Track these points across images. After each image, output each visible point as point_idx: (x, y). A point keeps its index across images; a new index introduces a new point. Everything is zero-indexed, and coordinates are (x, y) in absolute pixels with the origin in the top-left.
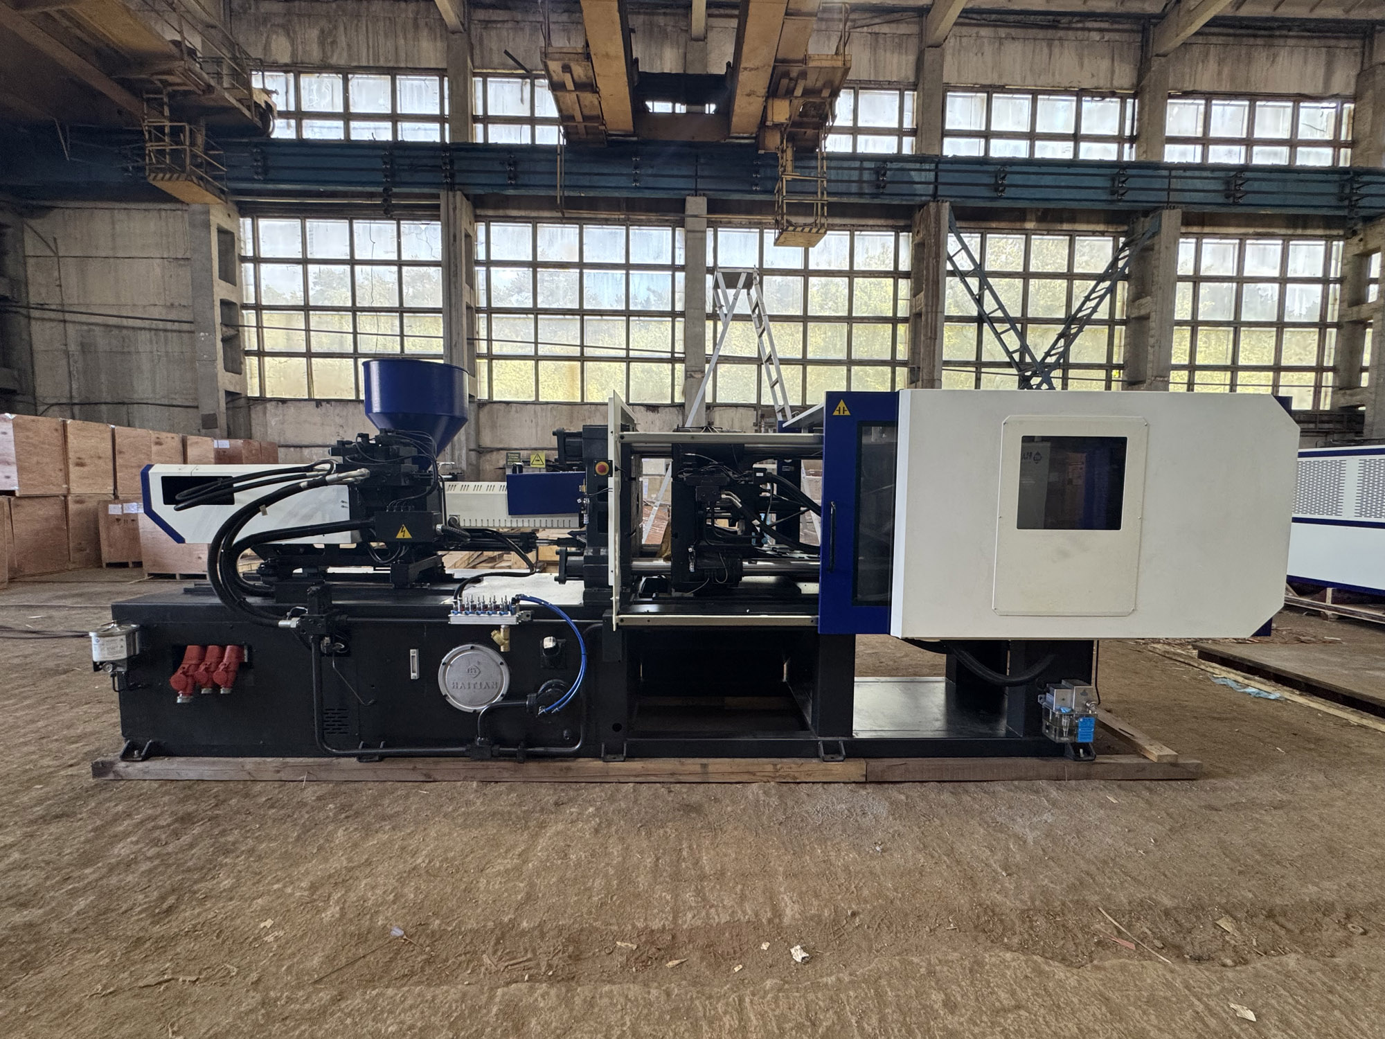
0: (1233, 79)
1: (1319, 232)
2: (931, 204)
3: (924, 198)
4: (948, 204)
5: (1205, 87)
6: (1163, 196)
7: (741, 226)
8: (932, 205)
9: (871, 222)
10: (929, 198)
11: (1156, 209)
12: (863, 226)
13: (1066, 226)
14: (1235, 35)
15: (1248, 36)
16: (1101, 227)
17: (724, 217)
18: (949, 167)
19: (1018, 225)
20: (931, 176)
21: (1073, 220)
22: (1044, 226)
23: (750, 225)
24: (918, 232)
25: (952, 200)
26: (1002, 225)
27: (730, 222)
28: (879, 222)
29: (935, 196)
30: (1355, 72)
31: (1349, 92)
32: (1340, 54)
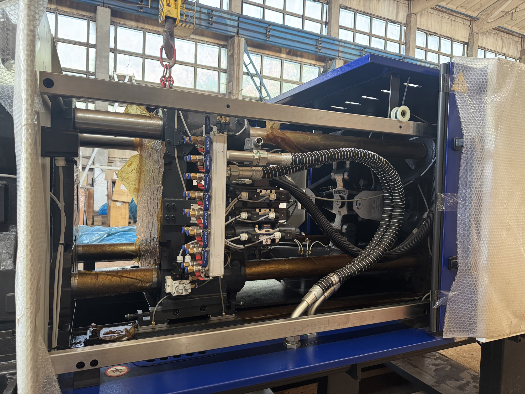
0: (364, 6)
2: (235, 37)
3: (232, 34)
4: (244, 39)
5: (354, 7)
6: (336, 53)
7: (132, 28)
8: (236, 39)
9: (206, 39)
10: (234, 34)
11: (333, 58)
12: (202, 41)
13: (299, 59)
16: (313, 62)
18: (244, 20)
19: (278, 54)
20: (236, 24)
21: (302, 56)
22: (289, 57)
24: (230, 50)
25: (246, 37)
26: (271, 53)
28: (211, 40)
29: (238, 33)
30: (406, 14)
31: (404, 22)
32: (401, 5)
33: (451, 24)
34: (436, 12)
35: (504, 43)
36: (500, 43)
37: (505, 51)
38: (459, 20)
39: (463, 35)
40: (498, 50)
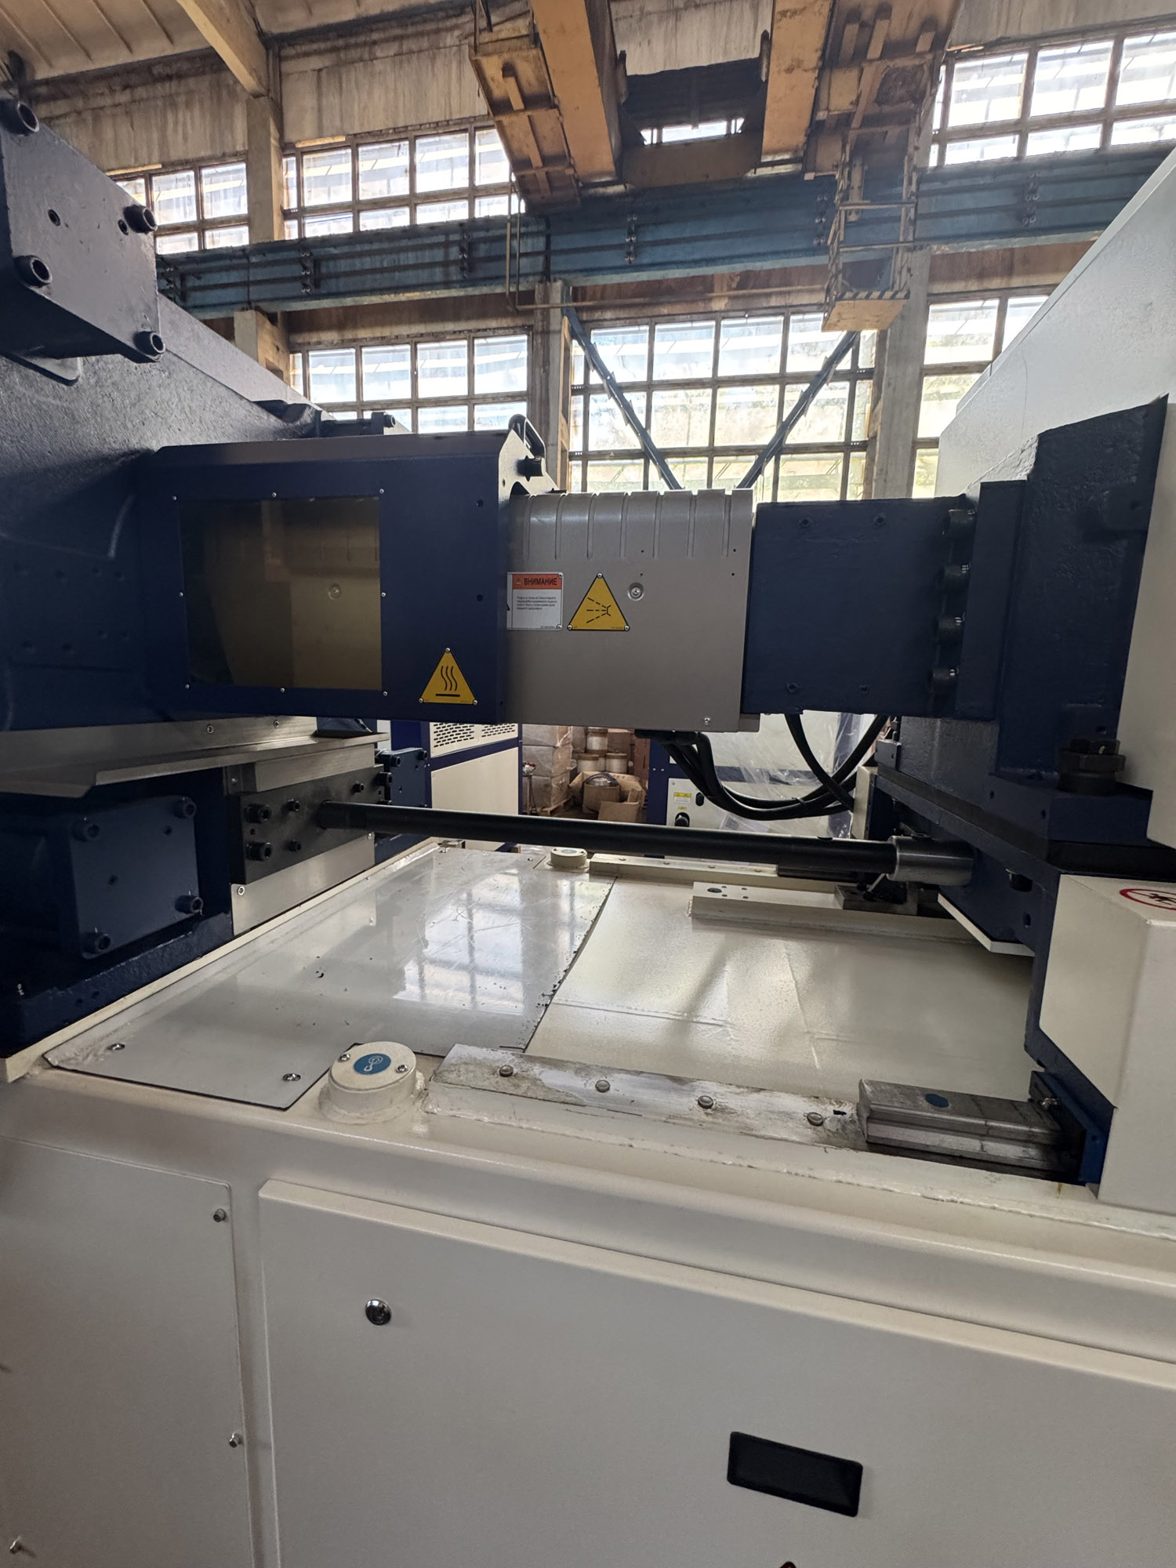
5: (1026, 30)
7: (333, 346)
9: (493, 324)
17: (314, 337)
19: (701, 307)
23: (343, 344)
25: (566, 277)
26: (677, 309)
27: (319, 343)
28: (504, 322)
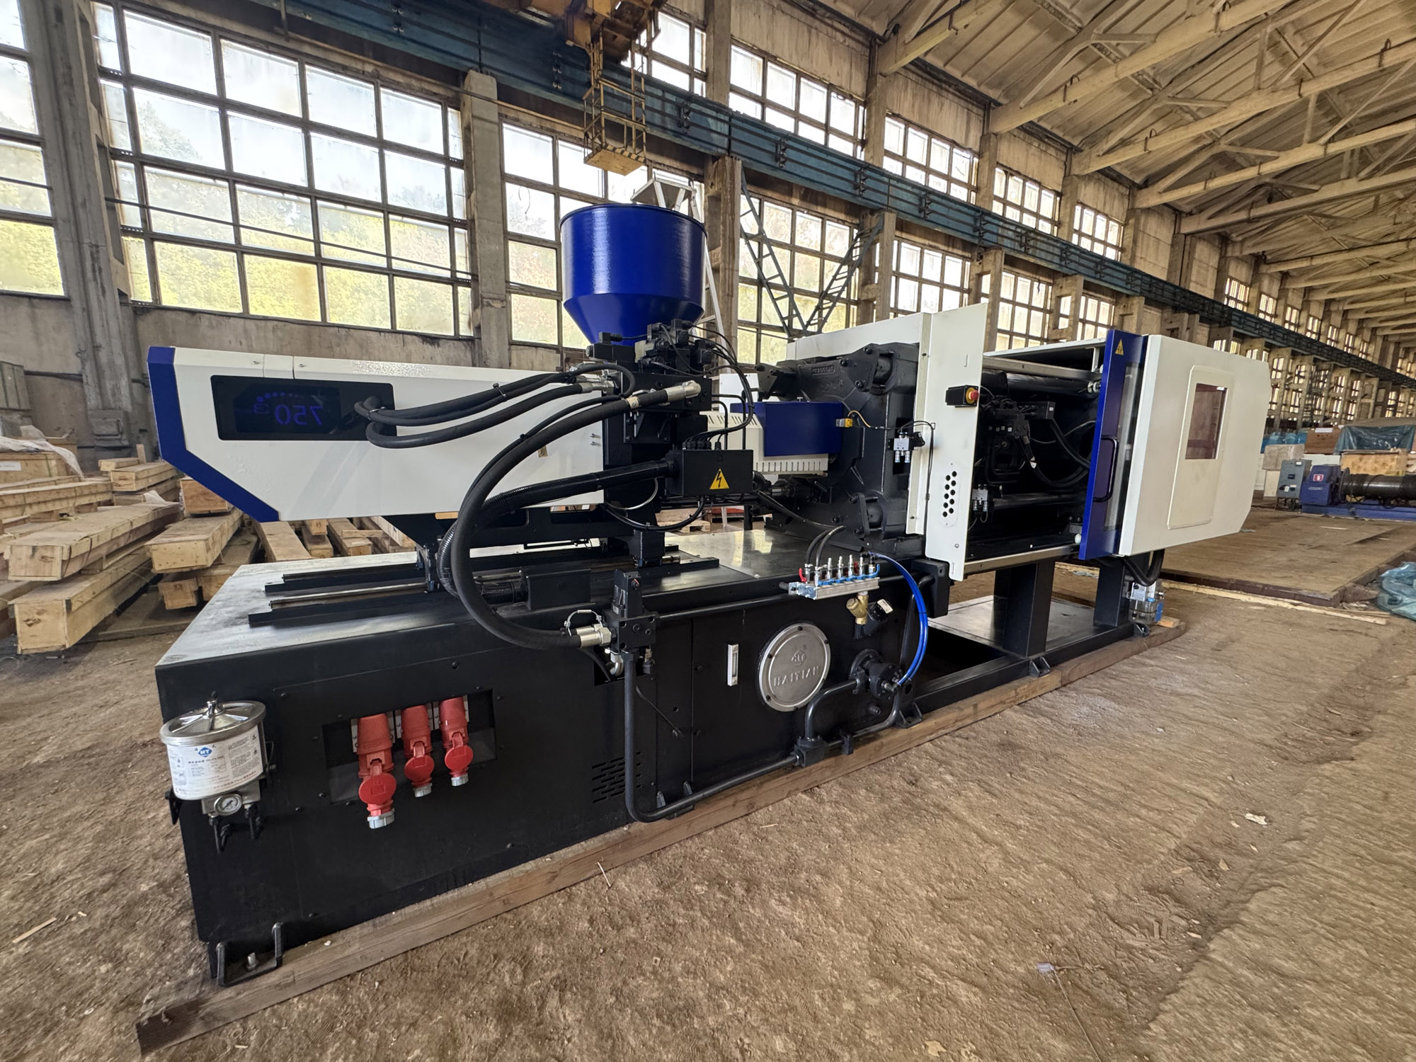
0: (920, 114)
1: (960, 252)
2: (727, 158)
3: (719, 150)
4: (740, 162)
6: (884, 199)
10: (724, 152)
11: (880, 209)
12: (662, 164)
13: (820, 209)
14: (922, 77)
15: (929, 81)
16: (842, 217)
18: (740, 124)
20: (725, 129)
21: (824, 205)
22: (805, 205)
24: (712, 184)
29: (729, 150)
30: (980, 135)
31: (976, 149)
32: (973, 117)
33: (1040, 158)
34: (1022, 135)
35: (1108, 197)
36: (1102, 196)
37: (1107, 211)
38: (1052, 151)
39: (1055, 176)
40: (1099, 208)
